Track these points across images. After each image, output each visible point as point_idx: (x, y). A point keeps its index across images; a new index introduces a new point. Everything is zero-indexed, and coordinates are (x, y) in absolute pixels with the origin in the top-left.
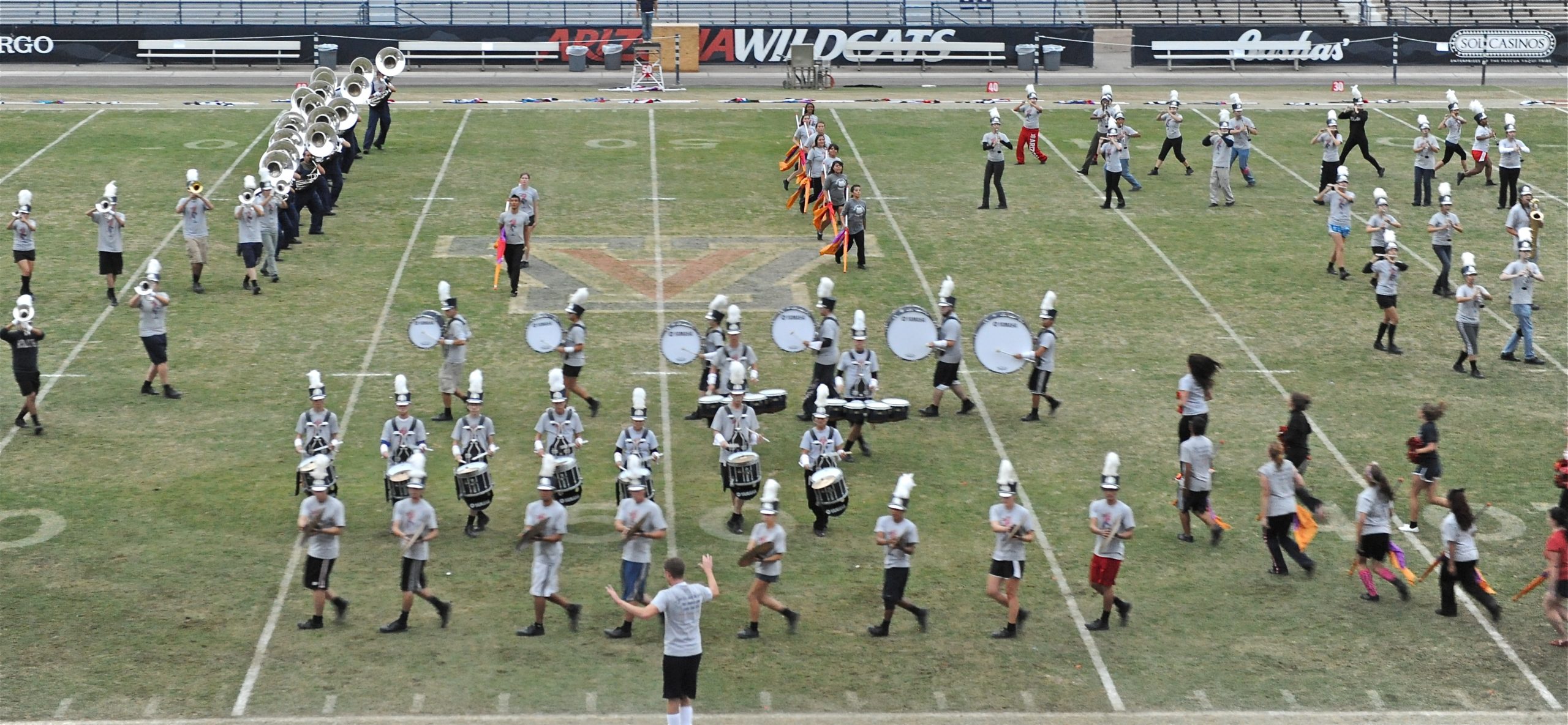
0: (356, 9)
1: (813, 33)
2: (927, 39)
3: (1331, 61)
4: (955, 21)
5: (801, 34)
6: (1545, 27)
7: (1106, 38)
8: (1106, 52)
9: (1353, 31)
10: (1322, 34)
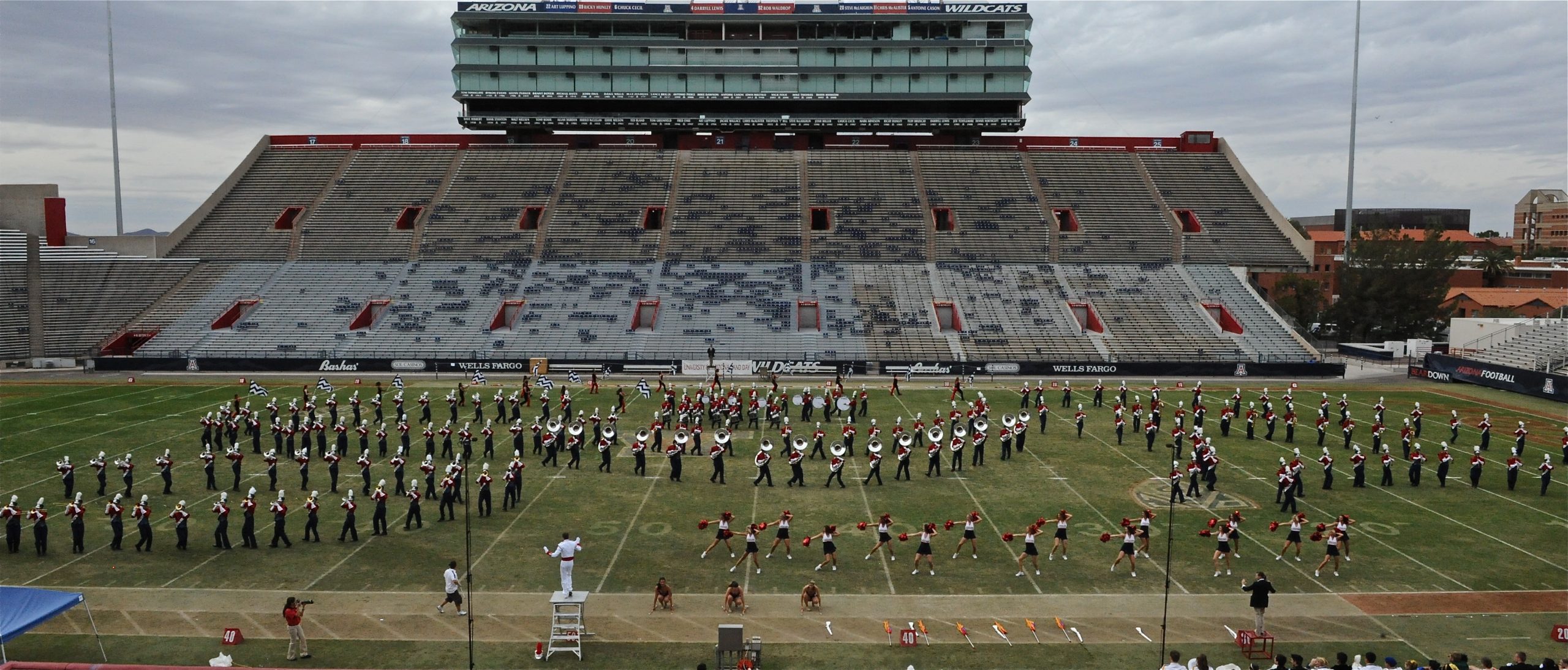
0: (622, 354)
1: (773, 363)
3: (945, 373)
4: (822, 359)
5: (769, 363)
6: (1017, 362)
7: (870, 365)
8: (870, 369)
9: (953, 363)
10: (943, 364)
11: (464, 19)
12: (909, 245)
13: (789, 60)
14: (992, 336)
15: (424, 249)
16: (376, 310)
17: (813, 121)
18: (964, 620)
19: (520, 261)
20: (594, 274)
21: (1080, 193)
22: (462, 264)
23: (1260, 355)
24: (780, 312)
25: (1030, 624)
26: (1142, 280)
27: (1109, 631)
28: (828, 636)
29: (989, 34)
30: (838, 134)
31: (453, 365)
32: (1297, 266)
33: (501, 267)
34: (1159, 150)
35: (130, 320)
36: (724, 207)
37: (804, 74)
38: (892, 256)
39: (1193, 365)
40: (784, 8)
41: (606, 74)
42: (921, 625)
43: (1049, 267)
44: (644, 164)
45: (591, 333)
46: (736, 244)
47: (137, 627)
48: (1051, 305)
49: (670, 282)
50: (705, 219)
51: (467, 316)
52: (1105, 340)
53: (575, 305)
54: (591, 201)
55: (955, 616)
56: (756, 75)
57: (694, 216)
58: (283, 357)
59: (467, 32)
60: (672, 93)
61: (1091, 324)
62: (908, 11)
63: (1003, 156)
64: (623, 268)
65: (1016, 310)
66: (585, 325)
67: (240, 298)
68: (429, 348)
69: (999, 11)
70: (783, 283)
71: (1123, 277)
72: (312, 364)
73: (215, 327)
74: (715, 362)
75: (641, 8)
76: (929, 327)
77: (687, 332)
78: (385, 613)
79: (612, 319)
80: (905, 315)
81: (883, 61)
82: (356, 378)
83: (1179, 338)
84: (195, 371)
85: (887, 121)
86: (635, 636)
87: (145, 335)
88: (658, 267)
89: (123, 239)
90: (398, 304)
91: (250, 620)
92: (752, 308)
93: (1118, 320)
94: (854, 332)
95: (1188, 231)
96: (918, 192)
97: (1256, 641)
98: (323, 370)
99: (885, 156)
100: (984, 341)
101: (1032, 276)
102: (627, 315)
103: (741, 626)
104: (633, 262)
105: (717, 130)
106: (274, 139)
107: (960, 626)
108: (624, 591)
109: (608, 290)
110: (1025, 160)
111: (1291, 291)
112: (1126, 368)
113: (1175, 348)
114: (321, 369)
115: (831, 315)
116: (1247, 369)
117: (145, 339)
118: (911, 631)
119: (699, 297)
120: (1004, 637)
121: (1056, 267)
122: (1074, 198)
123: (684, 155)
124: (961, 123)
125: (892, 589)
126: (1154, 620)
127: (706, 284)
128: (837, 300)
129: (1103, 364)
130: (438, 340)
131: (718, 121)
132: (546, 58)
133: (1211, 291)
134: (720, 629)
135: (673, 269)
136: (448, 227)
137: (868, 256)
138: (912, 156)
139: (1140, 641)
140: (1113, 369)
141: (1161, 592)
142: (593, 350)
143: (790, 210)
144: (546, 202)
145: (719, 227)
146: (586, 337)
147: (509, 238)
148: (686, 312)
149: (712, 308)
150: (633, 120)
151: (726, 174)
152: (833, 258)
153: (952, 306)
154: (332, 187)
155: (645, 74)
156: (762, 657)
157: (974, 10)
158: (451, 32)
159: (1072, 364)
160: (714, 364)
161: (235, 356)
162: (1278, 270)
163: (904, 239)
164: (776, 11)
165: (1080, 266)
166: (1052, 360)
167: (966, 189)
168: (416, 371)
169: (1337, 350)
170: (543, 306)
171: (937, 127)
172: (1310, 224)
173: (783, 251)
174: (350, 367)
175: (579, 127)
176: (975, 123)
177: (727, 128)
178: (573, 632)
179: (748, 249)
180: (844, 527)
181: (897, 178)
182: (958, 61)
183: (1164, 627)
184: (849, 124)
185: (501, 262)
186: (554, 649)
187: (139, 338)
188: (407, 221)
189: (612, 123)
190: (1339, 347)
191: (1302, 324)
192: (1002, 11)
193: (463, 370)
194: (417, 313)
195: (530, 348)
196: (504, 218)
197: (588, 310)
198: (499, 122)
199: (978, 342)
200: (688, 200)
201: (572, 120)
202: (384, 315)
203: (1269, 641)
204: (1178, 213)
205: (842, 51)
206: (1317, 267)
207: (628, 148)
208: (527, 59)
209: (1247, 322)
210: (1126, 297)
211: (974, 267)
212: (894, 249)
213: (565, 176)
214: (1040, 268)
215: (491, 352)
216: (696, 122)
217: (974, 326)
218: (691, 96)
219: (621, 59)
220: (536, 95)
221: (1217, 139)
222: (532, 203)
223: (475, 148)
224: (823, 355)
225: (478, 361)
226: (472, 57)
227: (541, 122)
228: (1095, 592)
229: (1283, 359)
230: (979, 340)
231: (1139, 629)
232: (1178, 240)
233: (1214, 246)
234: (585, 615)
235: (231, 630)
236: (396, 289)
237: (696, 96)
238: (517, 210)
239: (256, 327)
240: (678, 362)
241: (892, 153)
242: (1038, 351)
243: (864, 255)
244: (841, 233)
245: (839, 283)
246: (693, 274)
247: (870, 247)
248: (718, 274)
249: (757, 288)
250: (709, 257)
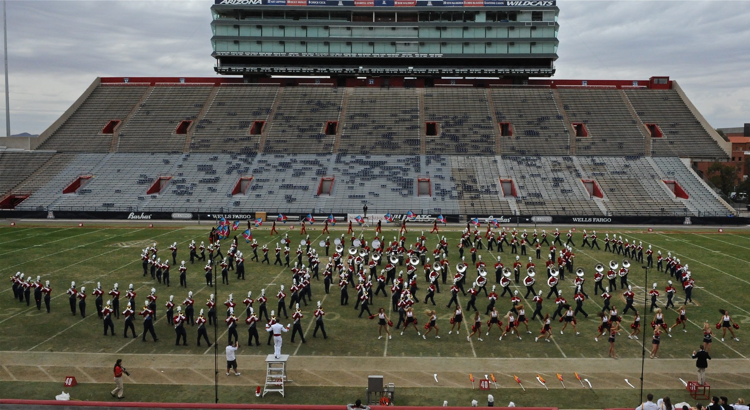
0: (311, 210)
1: (402, 216)
2: (425, 217)
3: (507, 222)
4: (432, 213)
5: (400, 216)
6: (550, 216)
7: (462, 217)
8: (462, 220)
9: (512, 216)
10: (506, 217)
11: (218, 9)
12: (485, 145)
13: (413, 34)
14: (535, 200)
15: (193, 146)
16: (163, 183)
17: (427, 70)
18: (518, 373)
19: (251, 153)
20: (295, 161)
21: (589, 113)
22: (215, 155)
23: (699, 212)
24: (407, 185)
25: (560, 376)
26: (627, 166)
27: (607, 381)
28: (435, 383)
29: (533, 19)
30: (442, 78)
31: (209, 216)
32: (721, 158)
33: (239, 157)
34: (636, 88)
35: (13, 188)
36: (374, 122)
37: (422, 43)
38: (475, 152)
39: (658, 218)
40: (410, 3)
41: (303, 42)
42: (492, 376)
43: (570, 158)
44: (326, 95)
45: (293, 197)
46: (381, 144)
47: (12, 375)
48: (571, 181)
49: (341, 166)
50: (363, 129)
51: (218, 186)
52: (604, 203)
53: (283, 180)
54: (294, 118)
55: (514, 371)
56: (393, 43)
57: (355, 127)
58: (106, 210)
59: (220, 17)
60: (343, 54)
61: (596, 192)
62: (485, 5)
63: (542, 91)
64: (313, 158)
65: (550, 184)
66: (289, 192)
67: (81, 174)
68: (195, 206)
69: (540, 5)
70: (409, 167)
71: (615, 164)
72: (124, 215)
73: (65, 192)
74: (367, 215)
75: (325, 3)
76: (497, 194)
77: (350, 197)
78: (164, 367)
79: (305, 188)
80: (483, 187)
81: (469, 35)
82: (150, 223)
83: (649, 201)
84: (52, 219)
85: (472, 70)
86: (317, 382)
87: (21, 197)
88: (334, 157)
89: (10, 139)
90: (176, 179)
91: (82, 371)
92: (390, 182)
93: (612, 190)
94: (452, 197)
95: (654, 136)
96: (491, 112)
97: (699, 388)
98: (130, 219)
99: (470, 91)
100: (531, 203)
101: (559, 164)
102: (314, 186)
103: (382, 377)
104: (319, 154)
105: (370, 75)
106: (103, 80)
107: (517, 378)
108: (311, 354)
109: (303, 171)
110: (555, 94)
111: (718, 173)
112: (617, 220)
113: (647, 207)
114: (129, 218)
115: (438, 186)
116: (691, 220)
117: (22, 199)
118: (486, 380)
119: (358, 175)
120: (543, 384)
121: (574, 158)
122: (585, 117)
123: (350, 90)
124: (516, 72)
125: (475, 354)
126: (636, 375)
127: (362, 168)
128: (442, 178)
129: (603, 217)
130: (200, 201)
131: (370, 70)
132: (268, 32)
133: (669, 173)
134: (370, 379)
135: (343, 159)
136: (207, 132)
137: (460, 151)
138: (486, 92)
139: (627, 388)
140: (609, 220)
141: (640, 357)
142: (294, 207)
143: (413, 124)
144: (266, 118)
145: (370, 134)
146: (290, 199)
147: (244, 140)
148: (350, 185)
149: (366, 182)
150: (319, 69)
151: (374, 102)
152: (439, 152)
153: (511, 182)
154: (138, 108)
155: (327, 42)
156: (395, 396)
157: (524, 4)
158: (211, 17)
159: (584, 217)
160: (367, 216)
161: (77, 210)
162: (709, 160)
163: (482, 141)
164: (405, 5)
165: (589, 157)
166: (572, 214)
167: (520, 111)
168: (186, 219)
169: (747, 209)
170: (264, 181)
171: (502, 74)
172: (729, 132)
173: (409, 148)
174: (146, 217)
175: (287, 73)
176: (525, 72)
177: (376, 74)
178: (279, 380)
179: (388, 147)
180: (445, 316)
181: (477, 104)
182: (514, 34)
183: (642, 379)
184: (449, 72)
185: (239, 154)
186: (268, 390)
187: (18, 198)
188: (182, 130)
189: (306, 71)
190: (747, 207)
191: (725, 193)
192: (541, 4)
193: (215, 219)
194: (188, 184)
195: (256, 206)
196: (241, 127)
197: (291, 183)
198: (239, 70)
199: (527, 204)
200: (352, 117)
201: (283, 69)
202: (168, 186)
203: (707, 388)
204: (648, 126)
205: (445, 29)
206: (733, 159)
207: (316, 86)
208: (256, 33)
209: (691, 192)
210: (616, 176)
211: (524, 158)
212: (476, 147)
213: (278, 103)
214: (565, 159)
215: (232, 208)
216: (357, 71)
217: (525, 194)
218: (354, 55)
219: (312, 33)
220: (261, 54)
221: (671, 81)
222: (258, 119)
223: (223, 85)
224: (433, 211)
225: (224, 214)
226: (223, 32)
227: (264, 70)
228: (599, 357)
229: (713, 214)
230: (528, 203)
231: (626, 380)
232: (648, 142)
233: (670, 146)
234: (287, 369)
235: (70, 377)
236: (175, 170)
237: (357, 55)
238: (249, 123)
239: (90, 193)
240: (345, 215)
241: (475, 90)
242: (564, 209)
243: (458, 151)
244: (444, 138)
245: (443, 167)
246: (355, 161)
247: (462, 146)
248: (370, 162)
249: (393, 170)
250: (364, 152)
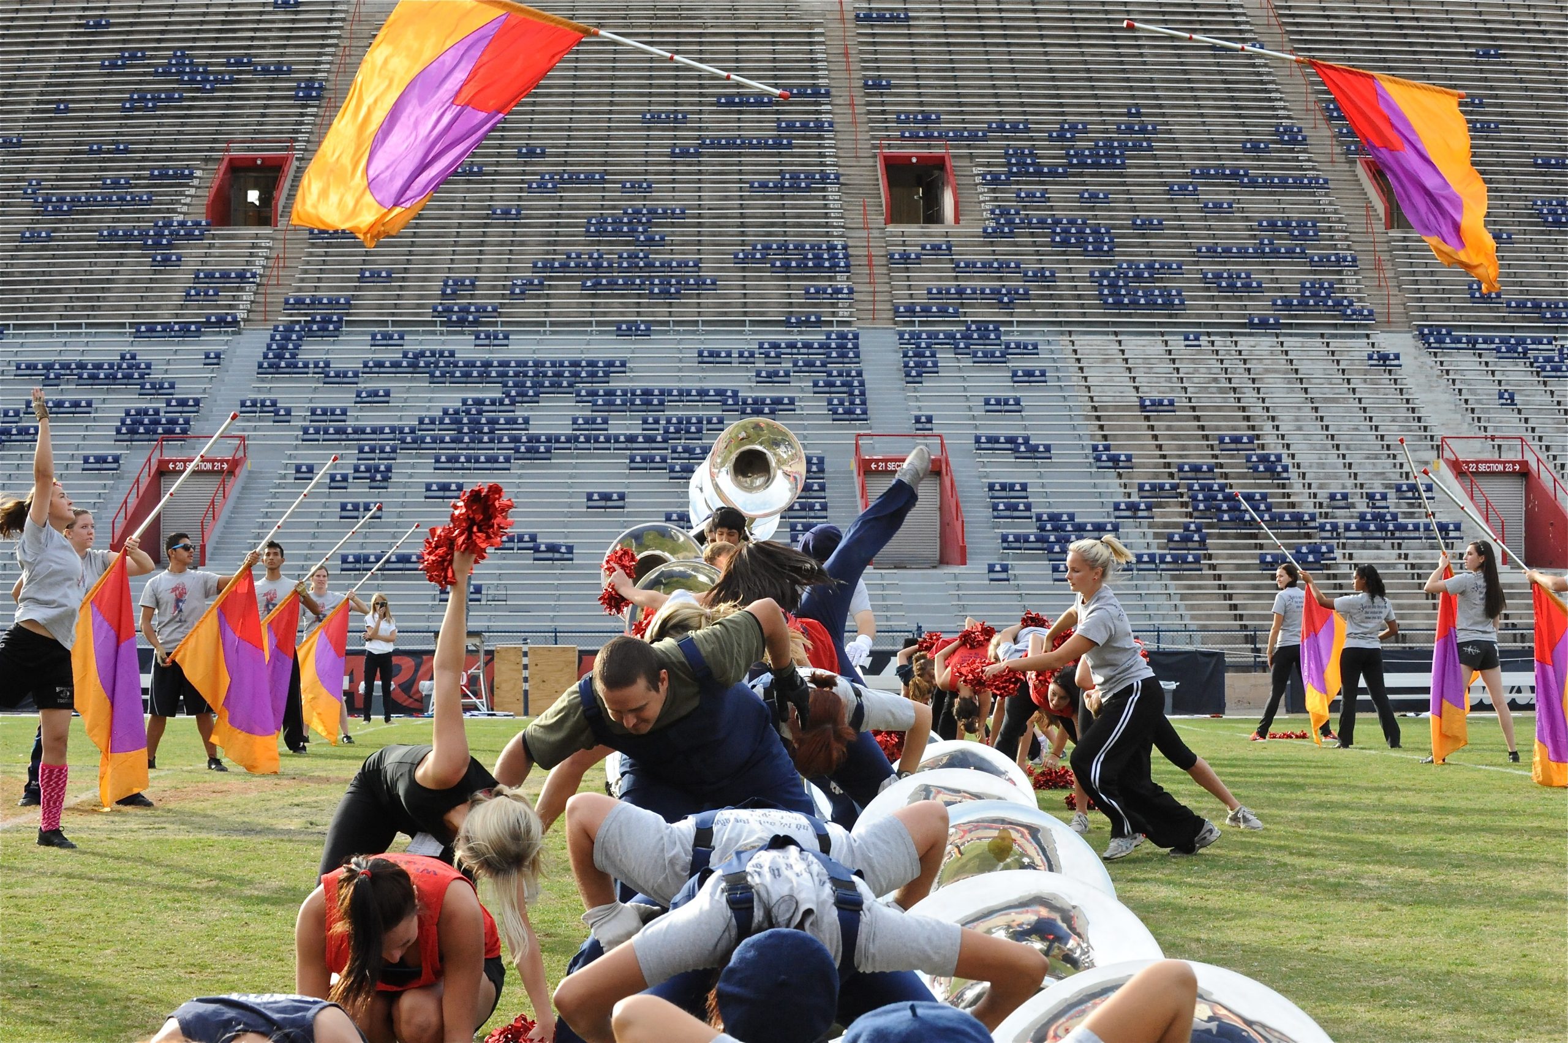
38: (1230, 309)
46: (581, 267)
49: (297, 393)
64: (106, 347)
70: (785, 395)
88: (250, 344)
92: (652, 480)
96: (1294, 109)
104: (149, 330)
115: (1010, 501)
119: (419, 441)
127: (451, 398)
128: (1028, 451)
135: (312, 351)
137: (1134, 303)
143: (794, 163)
153: (1525, 473)
163: (1266, 253)
173: (774, 290)
179: (629, 283)
243: (1118, 304)
244: (1012, 234)
245: (1029, 396)
246: (396, 364)
247: (1138, 277)
248: (504, 364)
249: (674, 414)
250: (465, 310)
